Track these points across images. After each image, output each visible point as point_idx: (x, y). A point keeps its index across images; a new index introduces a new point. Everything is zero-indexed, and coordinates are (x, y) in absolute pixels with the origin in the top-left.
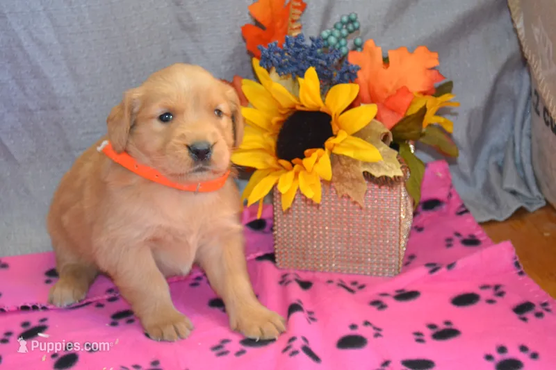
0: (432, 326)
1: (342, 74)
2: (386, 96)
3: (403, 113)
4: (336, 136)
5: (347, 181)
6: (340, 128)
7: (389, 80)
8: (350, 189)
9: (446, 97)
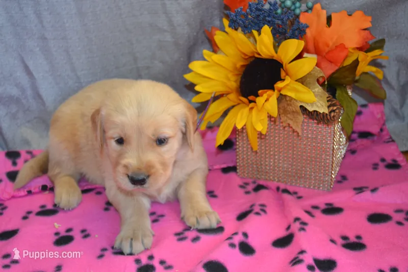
0: (345, 238)
1: (294, 31)
2: (327, 49)
3: (339, 65)
4: (284, 80)
5: (290, 113)
6: (287, 74)
7: (330, 36)
8: (292, 120)
9: (377, 52)
